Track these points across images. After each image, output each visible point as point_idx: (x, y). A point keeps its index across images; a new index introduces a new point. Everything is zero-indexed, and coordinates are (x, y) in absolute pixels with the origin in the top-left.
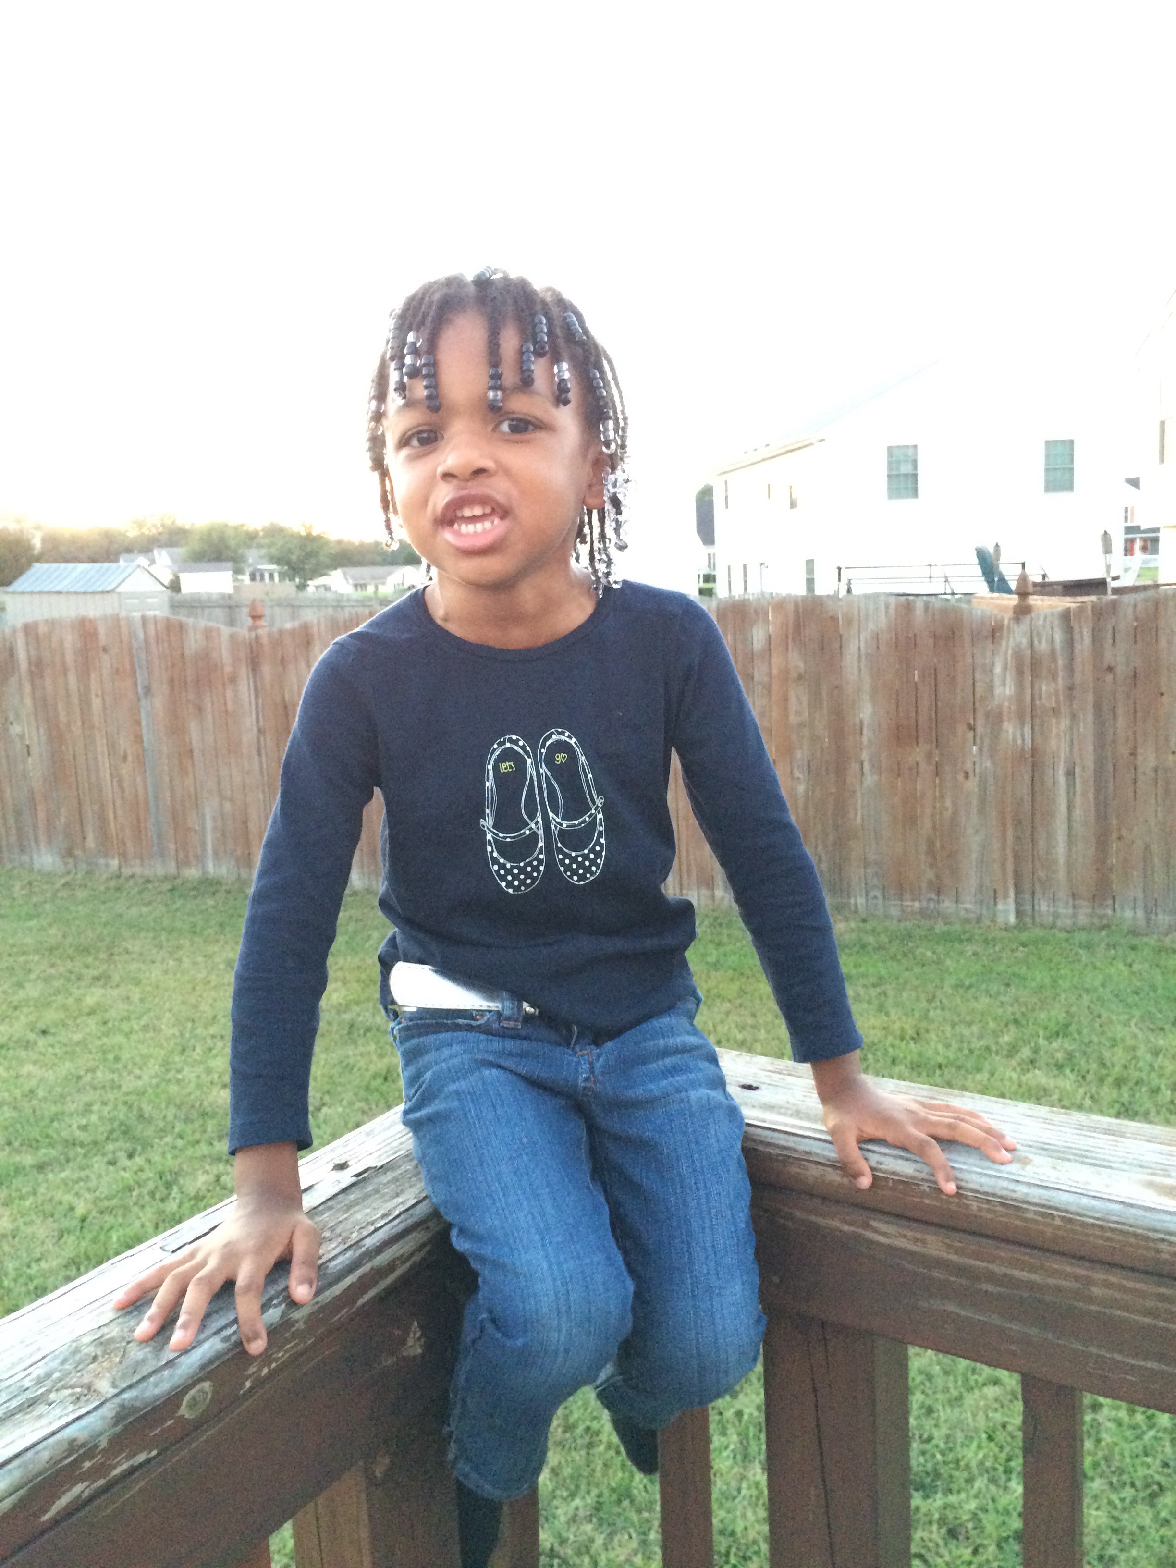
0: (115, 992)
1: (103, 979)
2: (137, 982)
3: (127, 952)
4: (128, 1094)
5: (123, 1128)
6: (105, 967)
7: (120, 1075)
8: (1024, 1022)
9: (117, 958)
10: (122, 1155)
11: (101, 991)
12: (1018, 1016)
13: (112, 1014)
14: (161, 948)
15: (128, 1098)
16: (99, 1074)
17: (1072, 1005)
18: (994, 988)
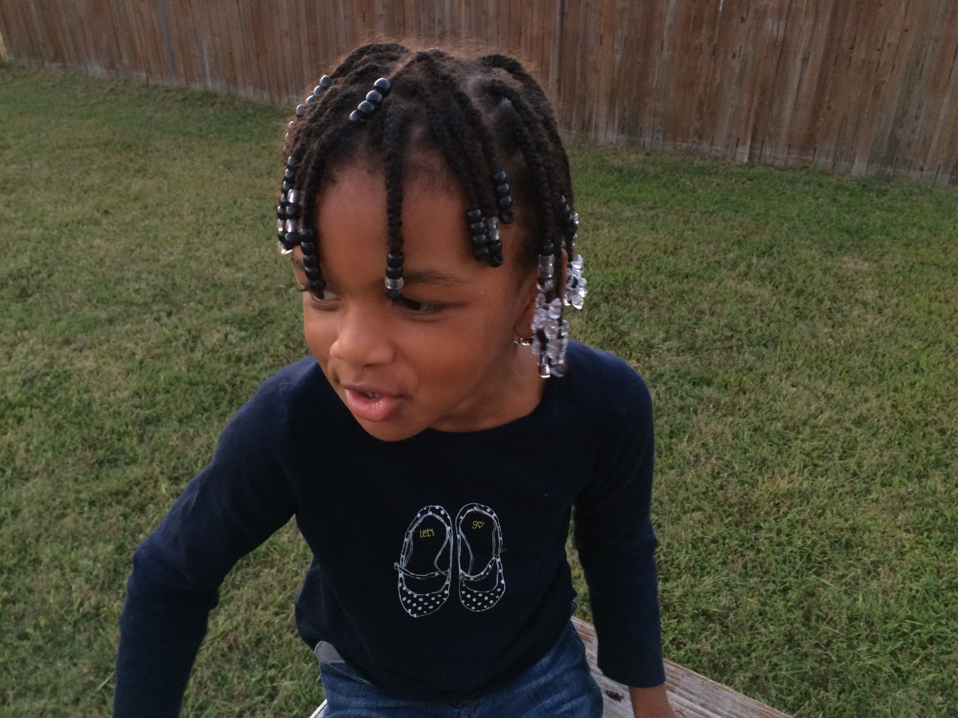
0: (151, 183)
1: (141, 171)
2: (166, 176)
3: (158, 151)
4: (164, 266)
5: (163, 293)
6: (143, 161)
7: (159, 250)
8: (744, 243)
9: (150, 155)
10: (164, 314)
11: (141, 182)
12: (741, 238)
13: (150, 201)
14: (180, 147)
15: (163, 270)
16: (144, 248)
17: (776, 231)
18: (729, 214)
